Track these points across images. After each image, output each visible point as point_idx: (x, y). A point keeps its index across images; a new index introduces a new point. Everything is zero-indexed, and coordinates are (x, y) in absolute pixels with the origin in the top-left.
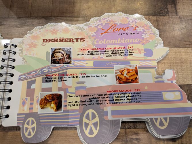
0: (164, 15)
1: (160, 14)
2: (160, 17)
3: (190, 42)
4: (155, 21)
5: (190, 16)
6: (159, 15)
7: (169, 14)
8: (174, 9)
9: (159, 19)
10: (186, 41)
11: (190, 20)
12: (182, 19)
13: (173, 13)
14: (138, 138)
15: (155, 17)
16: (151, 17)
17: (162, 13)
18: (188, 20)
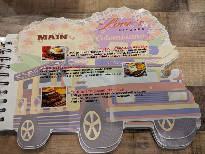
0: (174, 12)
1: (170, 10)
2: (170, 14)
3: (202, 40)
4: (165, 18)
5: (202, 12)
6: (169, 12)
7: (180, 10)
8: (185, 5)
9: (170, 16)
10: (197, 40)
11: (203, 16)
12: (194, 16)
13: (184, 9)
14: (147, 142)
15: (165, 13)
16: (160, 13)
17: (173, 9)
18: (200, 16)
